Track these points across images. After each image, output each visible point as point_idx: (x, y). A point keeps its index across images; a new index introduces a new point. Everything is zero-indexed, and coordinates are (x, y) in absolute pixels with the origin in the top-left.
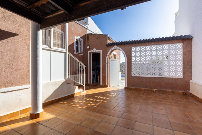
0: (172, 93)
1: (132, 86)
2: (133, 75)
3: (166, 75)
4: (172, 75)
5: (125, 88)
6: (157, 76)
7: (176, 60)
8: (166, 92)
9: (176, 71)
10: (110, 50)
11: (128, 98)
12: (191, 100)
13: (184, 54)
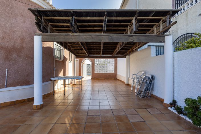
0: (111, 79)
1: (95, 77)
2: (95, 72)
3: (109, 72)
4: (111, 72)
5: (92, 79)
6: (106, 72)
7: (112, 64)
8: (109, 79)
9: (112, 70)
10: (84, 60)
11: (93, 82)
12: (117, 81)
13: (115, 63)
